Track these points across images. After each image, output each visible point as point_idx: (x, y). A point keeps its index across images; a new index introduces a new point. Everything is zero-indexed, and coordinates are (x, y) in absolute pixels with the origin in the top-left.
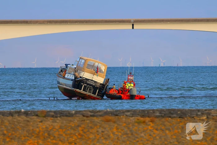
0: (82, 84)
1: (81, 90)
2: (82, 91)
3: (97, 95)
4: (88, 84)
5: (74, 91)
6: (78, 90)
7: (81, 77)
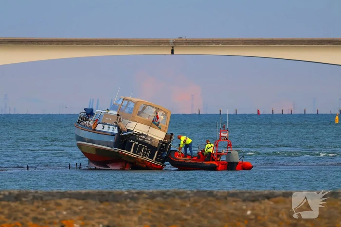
0: (131, 141)
1: (130, 151)
2: (131, 153)
3: (156, 160)
4: (140, 142)
5: (118, 152)
6: (125, 151)
7: (128, 130)
